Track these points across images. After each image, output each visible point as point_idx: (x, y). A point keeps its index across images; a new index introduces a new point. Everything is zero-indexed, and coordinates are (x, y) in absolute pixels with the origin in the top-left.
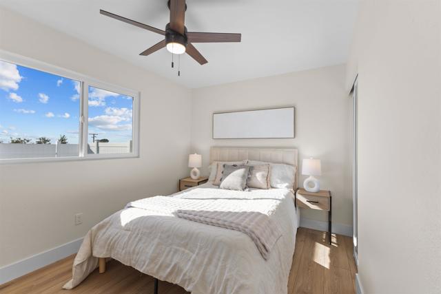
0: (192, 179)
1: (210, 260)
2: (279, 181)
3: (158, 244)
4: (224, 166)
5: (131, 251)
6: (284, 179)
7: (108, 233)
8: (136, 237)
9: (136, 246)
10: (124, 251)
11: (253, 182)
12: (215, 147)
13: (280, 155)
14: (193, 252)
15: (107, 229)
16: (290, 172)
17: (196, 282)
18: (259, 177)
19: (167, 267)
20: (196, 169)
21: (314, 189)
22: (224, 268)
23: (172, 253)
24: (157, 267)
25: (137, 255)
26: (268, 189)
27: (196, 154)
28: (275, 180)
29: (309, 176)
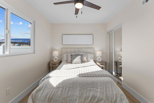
0: (54, 61)
1: (106, 89)
2: (90, 59)
3: (80, 90)
4: (71, 55)
5: (66, 97)
6: (92, 58)
7: (45, 93)
8: (65, 90)
9: (68, 94)
10: (61, 99)
11: (83, 60)
12: (63, 48)
13: (89, 50)
14: (98, 88)
15: (44, 91)
16: (92, 56)
17: (105, 99)
18: (85, 58)
19: (89, 97)
20: (56, 57)
21: (100, 60)
22: (112, 91)
23: (88, 91)
24: (83, 99)
25: (70, 97)
26: (88, 62)
27: (56, 51)
28: (89, 58)
29: (98, 57)
